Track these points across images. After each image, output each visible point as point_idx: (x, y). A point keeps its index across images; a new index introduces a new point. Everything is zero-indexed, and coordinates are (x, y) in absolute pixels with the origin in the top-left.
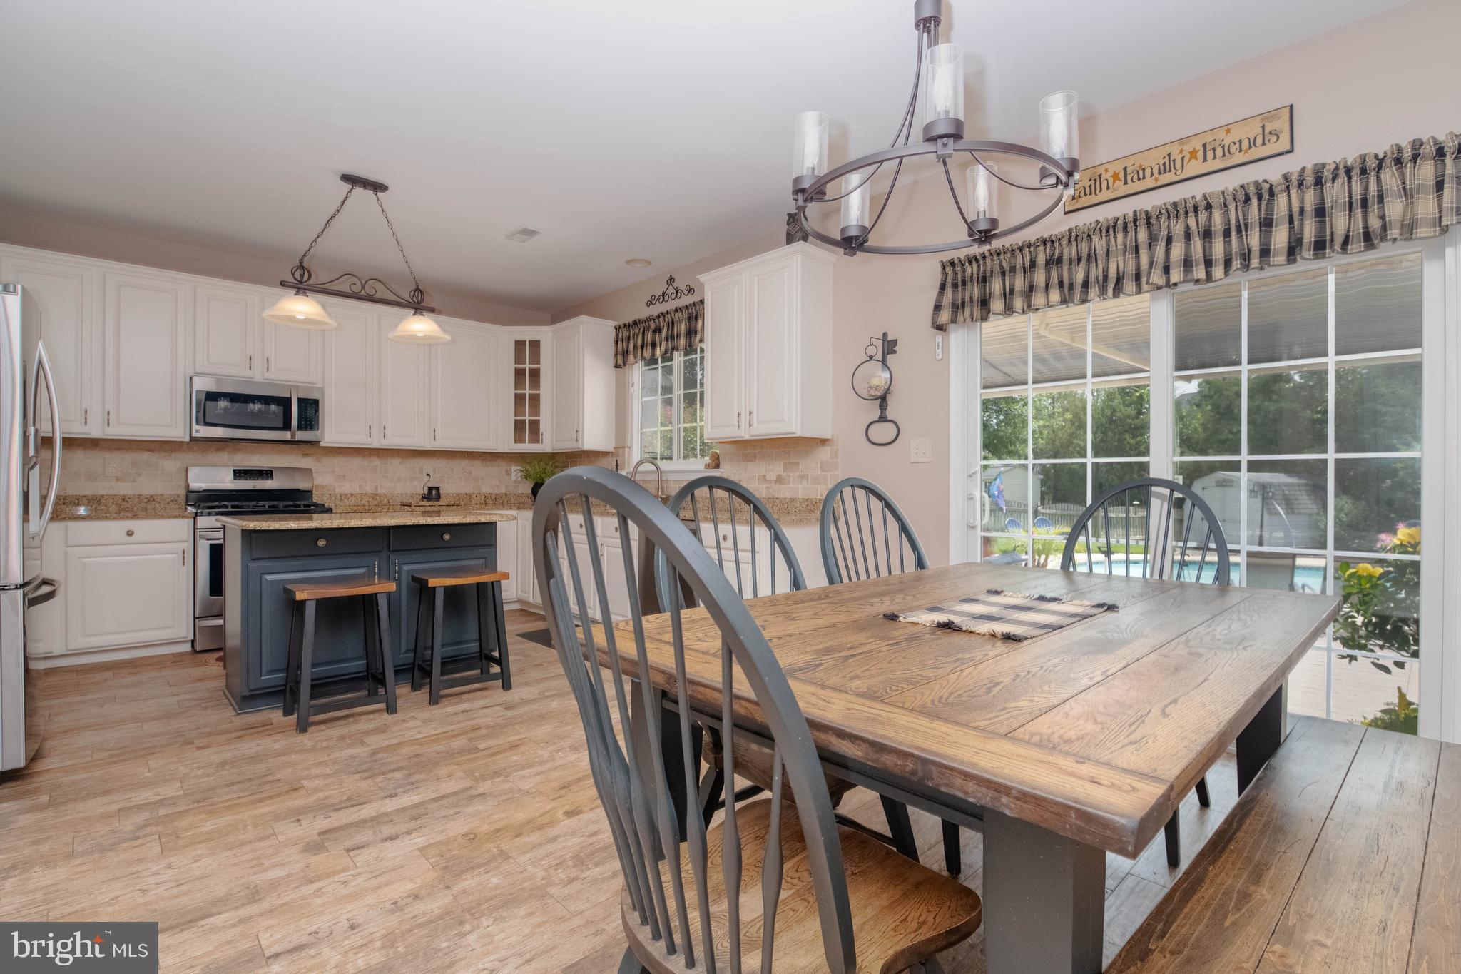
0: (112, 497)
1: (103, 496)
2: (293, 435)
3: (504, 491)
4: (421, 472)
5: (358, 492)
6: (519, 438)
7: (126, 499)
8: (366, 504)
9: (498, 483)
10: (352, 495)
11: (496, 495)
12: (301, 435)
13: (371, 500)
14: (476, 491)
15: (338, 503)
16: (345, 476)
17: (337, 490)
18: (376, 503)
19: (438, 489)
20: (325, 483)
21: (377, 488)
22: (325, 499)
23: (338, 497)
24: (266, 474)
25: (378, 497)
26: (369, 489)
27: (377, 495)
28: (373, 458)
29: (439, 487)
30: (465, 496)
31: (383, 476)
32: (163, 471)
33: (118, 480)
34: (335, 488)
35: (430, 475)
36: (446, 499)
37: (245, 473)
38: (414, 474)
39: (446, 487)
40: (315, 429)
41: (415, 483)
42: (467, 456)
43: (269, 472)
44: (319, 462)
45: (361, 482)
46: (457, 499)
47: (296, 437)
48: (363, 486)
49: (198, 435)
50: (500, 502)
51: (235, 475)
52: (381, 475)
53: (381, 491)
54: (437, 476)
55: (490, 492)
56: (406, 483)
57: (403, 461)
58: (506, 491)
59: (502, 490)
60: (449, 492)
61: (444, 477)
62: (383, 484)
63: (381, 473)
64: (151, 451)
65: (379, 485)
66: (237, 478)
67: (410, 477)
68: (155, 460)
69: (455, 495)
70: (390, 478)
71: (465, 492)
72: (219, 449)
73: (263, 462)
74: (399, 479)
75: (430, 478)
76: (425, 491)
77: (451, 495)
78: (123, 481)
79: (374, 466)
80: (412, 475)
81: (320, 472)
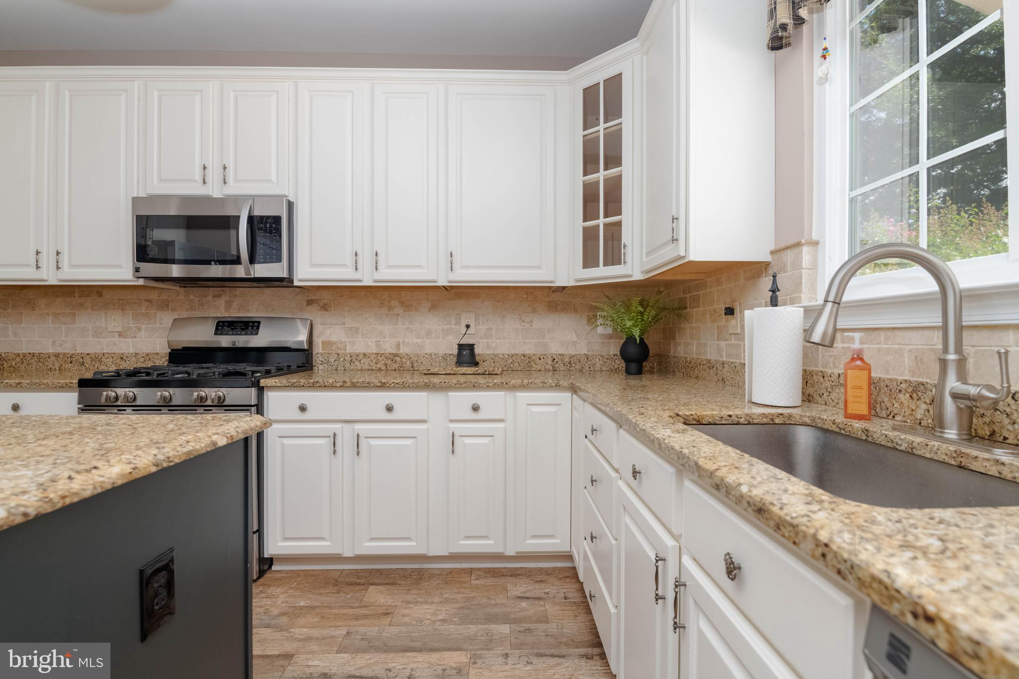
0: (111, 355)
1: (104, 354)
2: (248, 271)
3: (584, 350)
4: (458, 323)
5: (375, 351)
6: (589, 260)
7: (125, 358)
8: (383, 368)
9: (575, 338)
10: (365, 355)
11: (572, 357)
12: (262, 270)
13: (389, 362)
14: (539, 351)
15: (347, 365)
16: (357, 329)
17: (349, 349)
18: (396, 366)
19: (471, 347)
20: (334, 339)
21: (398, 345)
22: (332, 360)
23: (348, 358)
24: (250, 326)
25: (398, 359)
26: (388, 347)
27: (396, 355)
28: (394, 303)
29: (474, 345)
30: (522, 358)
31: (407, 328)
32: (161, 324)
33: (120, 335)
34: (346, 346)
35: (468, 326)
36: (494, 362)
37: (228, 327)
38: (448, 326)
39: (494, 344)
40: (279, 260)
41: (451, 337)
42: (525, 296)
43: (256, 324)
44: (326, 310)
45: (379, 341)
46: (510, 362)
47: (252, 273)
48: (381, 343)
49: (138, 274)
50: (578, 367)
51: (217, 329)
52: (404, 327)
53: (403, 350)
54: (481, 327)
55: (561, 352)
56: (439, 337)
57: (434, 307)
58: (588, 351)
59: (582, 349)
60: (499, 351)
61: (492, 328)
62: (407, 340)
63: (403, 324)
64: (150, 301)
65: (401, 341)
66: (219, 332)
67: (443, 330)
68: (154, 311)
69: (506, 356)
70: (416, 331)
71: (522, 352)
72: (214, 297)
73: (257, 310)
74: (429, 334)
75: (471, 330)
76: (455, 351)
77: (501, 356)
78: (126, 338)
79: (395, 314)
80: (446, 327)
81: (328, 324)
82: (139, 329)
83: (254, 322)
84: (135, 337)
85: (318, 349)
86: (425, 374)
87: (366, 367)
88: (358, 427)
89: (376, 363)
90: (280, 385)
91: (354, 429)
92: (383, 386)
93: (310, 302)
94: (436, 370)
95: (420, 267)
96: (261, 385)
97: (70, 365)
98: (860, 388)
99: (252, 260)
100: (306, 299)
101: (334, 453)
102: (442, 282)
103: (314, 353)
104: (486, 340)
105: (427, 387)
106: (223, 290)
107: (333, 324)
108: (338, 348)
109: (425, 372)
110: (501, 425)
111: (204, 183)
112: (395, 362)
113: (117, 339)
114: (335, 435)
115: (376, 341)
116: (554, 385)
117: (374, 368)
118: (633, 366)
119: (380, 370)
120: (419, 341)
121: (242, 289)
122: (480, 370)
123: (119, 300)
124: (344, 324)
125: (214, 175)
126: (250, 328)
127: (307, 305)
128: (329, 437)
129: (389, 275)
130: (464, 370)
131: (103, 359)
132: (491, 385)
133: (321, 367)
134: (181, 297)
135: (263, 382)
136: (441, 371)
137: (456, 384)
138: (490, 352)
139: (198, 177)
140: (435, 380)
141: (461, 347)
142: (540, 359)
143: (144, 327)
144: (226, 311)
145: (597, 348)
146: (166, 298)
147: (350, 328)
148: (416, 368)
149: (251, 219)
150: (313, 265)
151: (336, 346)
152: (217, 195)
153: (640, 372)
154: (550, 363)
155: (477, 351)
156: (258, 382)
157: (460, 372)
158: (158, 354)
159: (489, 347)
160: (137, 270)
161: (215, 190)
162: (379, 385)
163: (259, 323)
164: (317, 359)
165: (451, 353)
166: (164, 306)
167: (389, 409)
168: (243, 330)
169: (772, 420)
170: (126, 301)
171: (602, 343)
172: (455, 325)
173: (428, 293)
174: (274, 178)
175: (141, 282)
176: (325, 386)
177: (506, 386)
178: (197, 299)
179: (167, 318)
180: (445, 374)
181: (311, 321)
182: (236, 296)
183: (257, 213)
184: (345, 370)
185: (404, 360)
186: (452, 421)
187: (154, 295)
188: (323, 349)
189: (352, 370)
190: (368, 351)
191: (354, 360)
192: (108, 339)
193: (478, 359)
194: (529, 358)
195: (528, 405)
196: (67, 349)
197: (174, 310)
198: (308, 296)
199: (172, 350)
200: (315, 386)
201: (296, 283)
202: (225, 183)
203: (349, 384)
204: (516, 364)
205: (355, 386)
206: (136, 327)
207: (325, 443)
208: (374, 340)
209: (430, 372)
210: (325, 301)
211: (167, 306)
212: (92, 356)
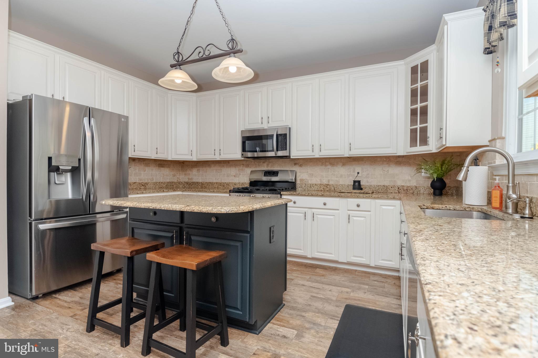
0: (232, 183)
1: (230, 183)
2: (276, 154)
3: (415, 184)
4: (354, 171)
5: (319, 183)
6: (413, 144)
7: (236, 184)
8: (323, 190)
9: (410, 178)
10: (316, 184)
11: (408, 187)
12: (280, 153)
13: (325, 188)
14: (392, 184)
15: (309, 188)
16: (313, 174)
17: (310, 182)
18: (328, 189)
20: (304, 178)
21: (329, 181)
22: (303, 186)
23: (309, 186)
25: (329, 186)
26: (325, 182)
27: (328, 185)
28: (327, 164)
29: (360, 181)
30: (383, 187)
31: (332, 174)
32: (246, 172)
33: (234, 176)
34: (308, 181)
35: (358, 173)
36: (370, 189)
37: (268, 173)
38: (350, 173)
39: (370, 181)
40: (286, 149)
41: (351, 178)
42: (385, 160)
43: (277, 173)
44: (301, 167)
45: (321, 179)
46: (377, 189)
47: (277, 155)
48: (322, 180)
49: (243, 156)
50: (411, 192)
51: (264, 174)
52: (331, 173)
53: (331, 183)
54: (364, 173)
55: (402, 185)
56: (346, 178)
57: (344, 165)
58: (417, 184)
59: (413, 183)
60: (372, 184)
61: (369, 174)
62: (332, 179)
63: (331, 172)
64: (243, 165)
65: (330, 179)
66: (265, 176)
67: (347, 175)
68: (244, 168)
69: (376, 186)
70: (336, 175)
71: (383, 185)
72: (263, 162)
73: (277, 167)
74: (341, 176)
75: (360, 175)
76: (352, 184)
77: (373, 186)
78: (236, 177)
79: (328, 168)
80: (349, 173)
81: (302, 172)
82: (240, 174)
83: (276, 172)
84: (239, 177)
85: (298, 182)
86: (339, 192)
87: (316, 189)
88: (313, 210)
89: (320, 188)
90: (287, 194)
91: (312, 211)
92: (322, 196)
93: (295, 164)
94: (343, 191)
95: (338, 149)
96: (281, 194)
97: (220, 186)
98: (497, 197)
99: (277, 150)
100: (294, 163)
101: (305, 219)
102: (347, 155)
103: (297, 184)
104: (366, 179)
105: (339, 196)
106: (266, 160)
107: (304, 172)
108: (306, 182)
109: (339, 191)
110: (369, 213)
111: (262, 123)
112: (328, 188)
113: (233, 178)
114: (305, 213)
115: (320, 179)
116: (392, 198)
117: (319, 190)
118: (437, 192)
119: (321, 191)
120: (337, 179)
121: (272, 160)
122: (362, 191)
123: (234, 164)
124: (308, 172)
125: (265, 120)
126: (275, 174)
127: (294, 165)
128: (303, 213)
129: (325, 153)
130: (355, 191)
131: (230, 185)
132: (365, 197)
133: (299, 189)
134: (253, 163)
135: (282, 193)
136: (346, 191)
137: (350, 196)
138: (368, 184)
139: (260, 122)
140: (343, 194)
141: (355, 182)
142: (392, 188)
143: (241, 173)
144: (267, 168)
145: (422, 183)
146: (248, 163)
147: (310, 174)
148: (336, 190)
149: (277, 135)
150: (297, 151)
151: (305, 181)
152: (266, 128)
153: (441, 194)
154: (397, 189)
155: (362, 183)
156: (280, 193)
157: (353, 192)
158: (245, 183)
159: (368, 182)
160: (242, 155)
161: (265, 126)
162: (321, 195)
163: (278, 172)
164: (298, 186)
165: (351, 184)
166: (247, 166)
167: (325, 204)
168: (273, 175)
169: (465, 209)
170: (236, 165)
171: (424, 181)
172: (353, 172)
173: (341, 160)
174: (284, 120)
175: (243, 159)
176: (302, 195)
177: (371, 197)
178: (258, 164)
179: (248, 170)
180: (347, 193)
181: (296, 171)
182: (270, 162)
183: (279, 133)
184: (308, 190)
185: (331, 187)
186: (348, 210)
187: (244, 163)
188: (300, 182)
189: (311, 190)
190: (317, 183)
191: (311, 186)
192: (231, 178)
193: (362, 187)
194: (386, 187)
195: (381, 205)
196: (219, 181)
197: (250, 167)
198: (295, 162)
199: (250, 182)
200: (298, 195)
201: (291, 157)
202: (268, 123)
203: (310, 194)
204: (380, 190)
205: (312, 195)
206: (239, 174)
207: (302, 215)
208: (319, 179)
209: (341, 192)
210: (301, 163)
211: (248, 166)
212: (227, 183)
